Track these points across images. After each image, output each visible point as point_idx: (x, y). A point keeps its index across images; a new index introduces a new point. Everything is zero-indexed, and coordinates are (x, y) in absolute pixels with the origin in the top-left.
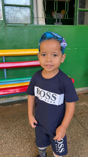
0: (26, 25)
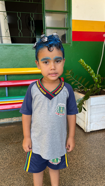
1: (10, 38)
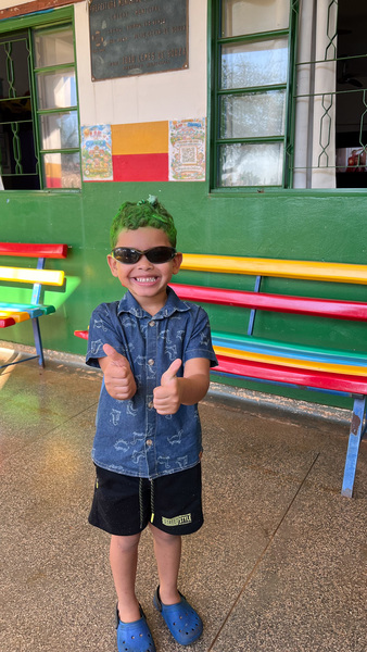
0: (261, 189)
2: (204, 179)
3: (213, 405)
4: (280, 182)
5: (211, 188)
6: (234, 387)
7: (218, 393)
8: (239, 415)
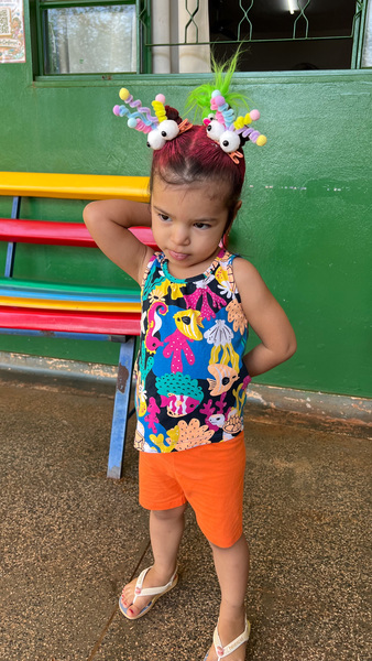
0: (107, 76)
1: (206, 50)
2: (23, 59)
3: (55, 390)
4: (134, 66)
5: (36, 74)
6: (87, 363)
7: (64, 373)
8: (92, 401)
